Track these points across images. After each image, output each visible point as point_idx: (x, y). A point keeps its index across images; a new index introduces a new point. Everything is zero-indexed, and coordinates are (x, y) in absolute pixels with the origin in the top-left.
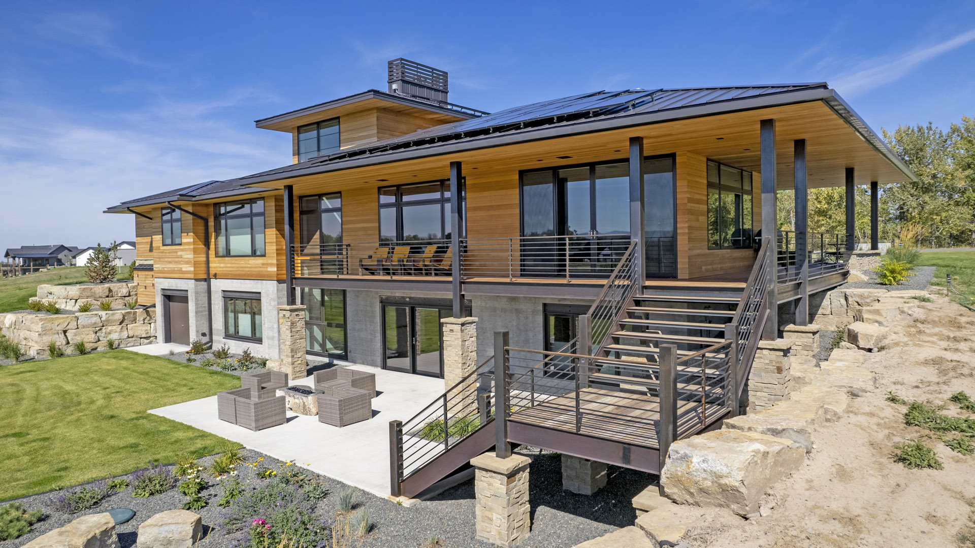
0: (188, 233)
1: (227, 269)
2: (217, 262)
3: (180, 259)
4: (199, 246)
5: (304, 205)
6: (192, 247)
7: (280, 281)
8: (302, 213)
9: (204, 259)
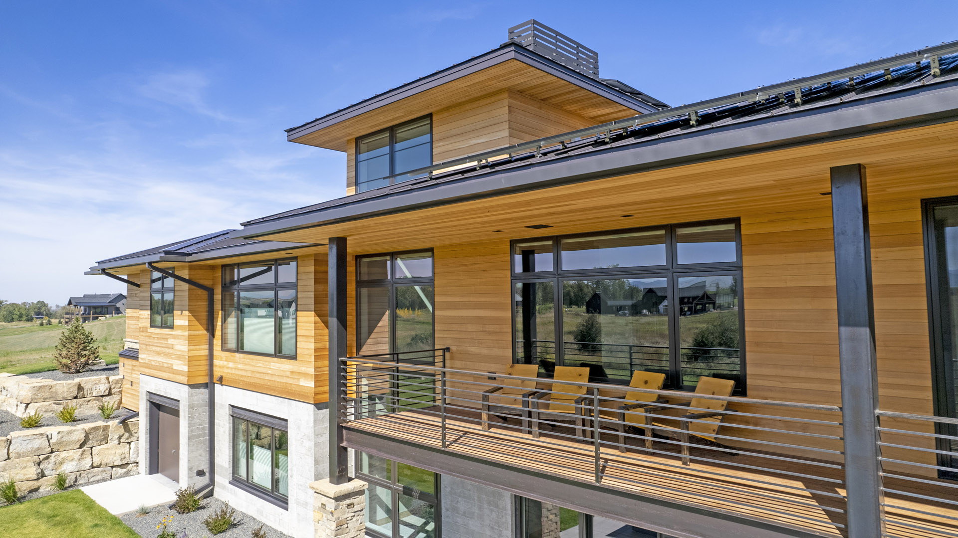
0: (182, 311)
1: (237, 372)
2: (224, 358)
3: (171, 351)
4: (197, 332)
5: (364, 269)
6: (186, 333)
7: (319, 406)
8: (360, 284)
9: (206, 352)
